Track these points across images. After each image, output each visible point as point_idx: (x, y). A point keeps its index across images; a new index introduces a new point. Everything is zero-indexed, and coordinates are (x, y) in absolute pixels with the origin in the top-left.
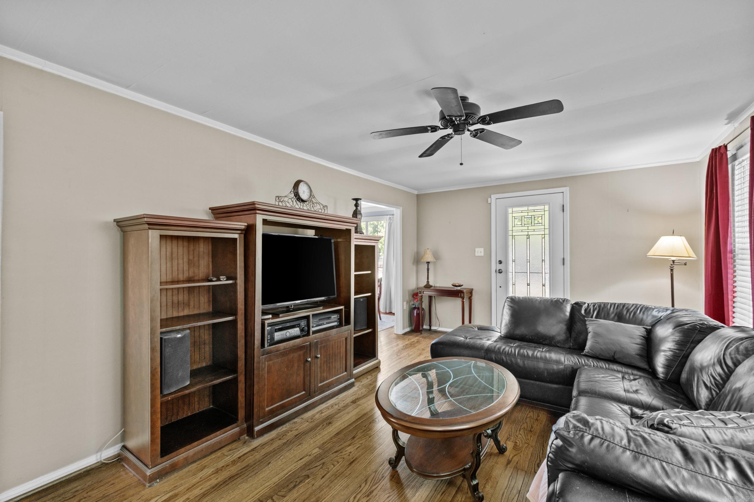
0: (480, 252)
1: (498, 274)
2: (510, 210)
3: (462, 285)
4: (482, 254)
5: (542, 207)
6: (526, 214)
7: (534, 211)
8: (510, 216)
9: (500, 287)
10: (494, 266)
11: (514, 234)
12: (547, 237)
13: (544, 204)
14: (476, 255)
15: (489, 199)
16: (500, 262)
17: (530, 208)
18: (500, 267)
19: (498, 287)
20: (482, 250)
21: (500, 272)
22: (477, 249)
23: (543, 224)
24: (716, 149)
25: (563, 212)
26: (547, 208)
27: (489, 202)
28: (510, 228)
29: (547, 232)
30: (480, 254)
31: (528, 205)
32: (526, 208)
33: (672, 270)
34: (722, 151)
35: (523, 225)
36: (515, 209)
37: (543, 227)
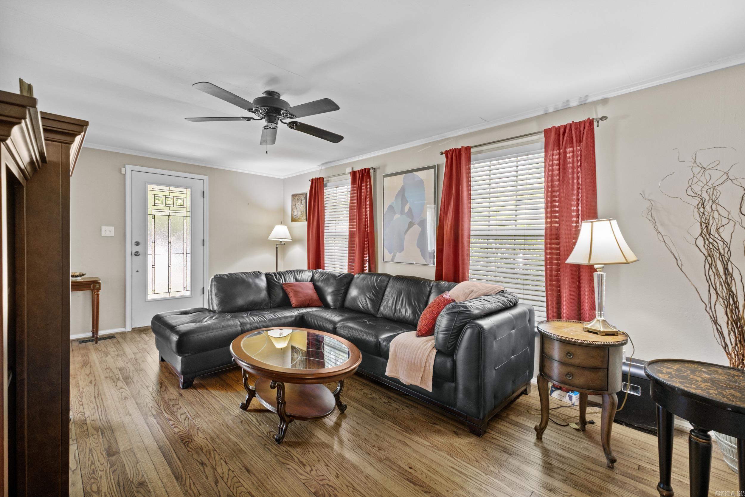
0: (108, 231)
1: (134, 257)
2: (149, 187)
3: (85, 274)
4: (112, 234)
5: (184, 190)
6: (168, 194)
7: (176, 192)
8: (149, 193)
9: (137, 271)
10: (130, 248)
11: (154, 213)
12: (188, 219)
13: (186, 187)
14: (103, 234)
15: (123, 169)
16: (137, 244)
17: (172, 189)
18: (136, 249)
19: (134, 272)
20: (112, 229)
21: (137, 254)
22: (103, 228)
23: (185, 207)
24: (318, 178)
25: (204, 198)
26: (188, 191)
27: (123, 172)
28: (149, 206)
29: (188, 214)
30: (108, 234)
31: (170, 185)
32: (168, 188)
33: (277, 248)
34: (321, 180)
35: (164, 205)
36: (154, 187)
37: (185, 209)
